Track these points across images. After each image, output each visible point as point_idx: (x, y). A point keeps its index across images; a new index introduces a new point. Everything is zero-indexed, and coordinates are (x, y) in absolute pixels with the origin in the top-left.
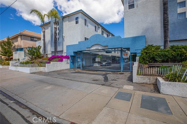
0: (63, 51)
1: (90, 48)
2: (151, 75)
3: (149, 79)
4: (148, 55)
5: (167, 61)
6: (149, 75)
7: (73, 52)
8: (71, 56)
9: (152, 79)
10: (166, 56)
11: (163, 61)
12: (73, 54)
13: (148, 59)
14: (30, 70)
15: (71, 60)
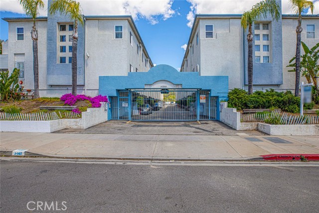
0: (84, 86)
1: (150, 85)
2: (251, 121)
3: (252, 125)
4: (240, 100)
5: (258, 107)
6: (250, 122)
7: (115, 89)
8: (111, 97)
9: (254, 125)
10: (257, 102)
11: (254, 107)
12: (115, 94)
13: (240, 105)
14: (51, 126)
15: (109, 105)
